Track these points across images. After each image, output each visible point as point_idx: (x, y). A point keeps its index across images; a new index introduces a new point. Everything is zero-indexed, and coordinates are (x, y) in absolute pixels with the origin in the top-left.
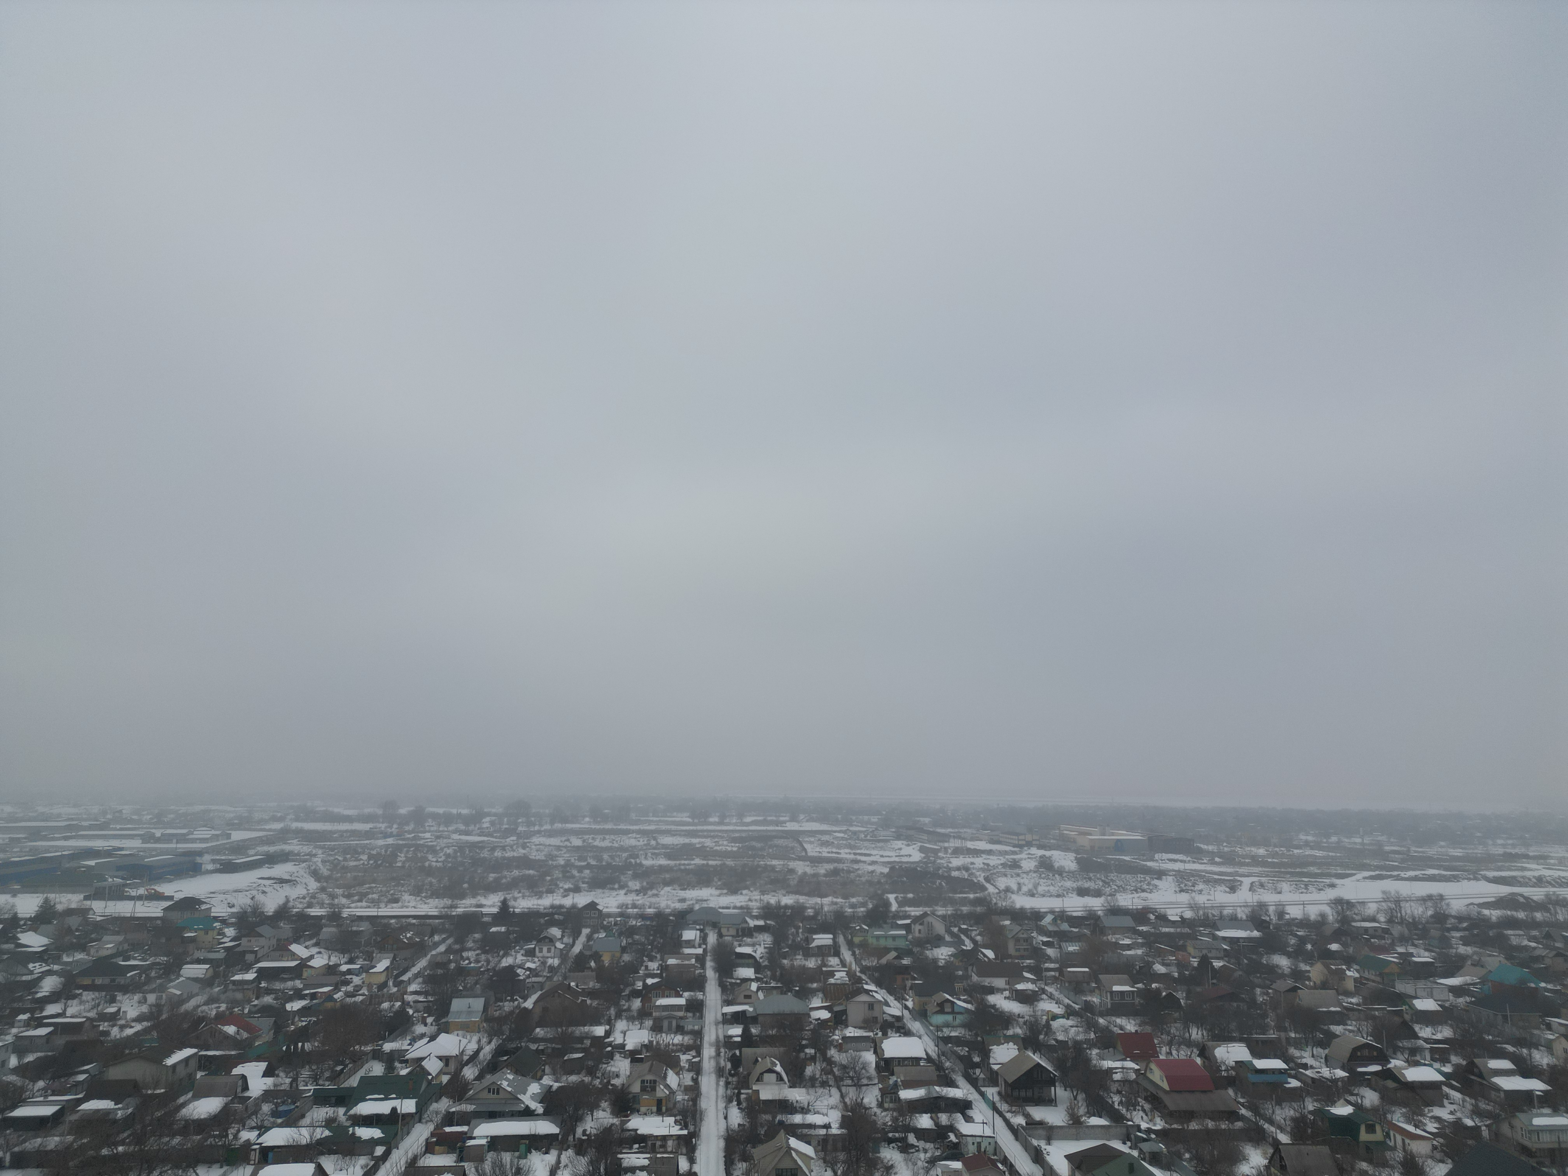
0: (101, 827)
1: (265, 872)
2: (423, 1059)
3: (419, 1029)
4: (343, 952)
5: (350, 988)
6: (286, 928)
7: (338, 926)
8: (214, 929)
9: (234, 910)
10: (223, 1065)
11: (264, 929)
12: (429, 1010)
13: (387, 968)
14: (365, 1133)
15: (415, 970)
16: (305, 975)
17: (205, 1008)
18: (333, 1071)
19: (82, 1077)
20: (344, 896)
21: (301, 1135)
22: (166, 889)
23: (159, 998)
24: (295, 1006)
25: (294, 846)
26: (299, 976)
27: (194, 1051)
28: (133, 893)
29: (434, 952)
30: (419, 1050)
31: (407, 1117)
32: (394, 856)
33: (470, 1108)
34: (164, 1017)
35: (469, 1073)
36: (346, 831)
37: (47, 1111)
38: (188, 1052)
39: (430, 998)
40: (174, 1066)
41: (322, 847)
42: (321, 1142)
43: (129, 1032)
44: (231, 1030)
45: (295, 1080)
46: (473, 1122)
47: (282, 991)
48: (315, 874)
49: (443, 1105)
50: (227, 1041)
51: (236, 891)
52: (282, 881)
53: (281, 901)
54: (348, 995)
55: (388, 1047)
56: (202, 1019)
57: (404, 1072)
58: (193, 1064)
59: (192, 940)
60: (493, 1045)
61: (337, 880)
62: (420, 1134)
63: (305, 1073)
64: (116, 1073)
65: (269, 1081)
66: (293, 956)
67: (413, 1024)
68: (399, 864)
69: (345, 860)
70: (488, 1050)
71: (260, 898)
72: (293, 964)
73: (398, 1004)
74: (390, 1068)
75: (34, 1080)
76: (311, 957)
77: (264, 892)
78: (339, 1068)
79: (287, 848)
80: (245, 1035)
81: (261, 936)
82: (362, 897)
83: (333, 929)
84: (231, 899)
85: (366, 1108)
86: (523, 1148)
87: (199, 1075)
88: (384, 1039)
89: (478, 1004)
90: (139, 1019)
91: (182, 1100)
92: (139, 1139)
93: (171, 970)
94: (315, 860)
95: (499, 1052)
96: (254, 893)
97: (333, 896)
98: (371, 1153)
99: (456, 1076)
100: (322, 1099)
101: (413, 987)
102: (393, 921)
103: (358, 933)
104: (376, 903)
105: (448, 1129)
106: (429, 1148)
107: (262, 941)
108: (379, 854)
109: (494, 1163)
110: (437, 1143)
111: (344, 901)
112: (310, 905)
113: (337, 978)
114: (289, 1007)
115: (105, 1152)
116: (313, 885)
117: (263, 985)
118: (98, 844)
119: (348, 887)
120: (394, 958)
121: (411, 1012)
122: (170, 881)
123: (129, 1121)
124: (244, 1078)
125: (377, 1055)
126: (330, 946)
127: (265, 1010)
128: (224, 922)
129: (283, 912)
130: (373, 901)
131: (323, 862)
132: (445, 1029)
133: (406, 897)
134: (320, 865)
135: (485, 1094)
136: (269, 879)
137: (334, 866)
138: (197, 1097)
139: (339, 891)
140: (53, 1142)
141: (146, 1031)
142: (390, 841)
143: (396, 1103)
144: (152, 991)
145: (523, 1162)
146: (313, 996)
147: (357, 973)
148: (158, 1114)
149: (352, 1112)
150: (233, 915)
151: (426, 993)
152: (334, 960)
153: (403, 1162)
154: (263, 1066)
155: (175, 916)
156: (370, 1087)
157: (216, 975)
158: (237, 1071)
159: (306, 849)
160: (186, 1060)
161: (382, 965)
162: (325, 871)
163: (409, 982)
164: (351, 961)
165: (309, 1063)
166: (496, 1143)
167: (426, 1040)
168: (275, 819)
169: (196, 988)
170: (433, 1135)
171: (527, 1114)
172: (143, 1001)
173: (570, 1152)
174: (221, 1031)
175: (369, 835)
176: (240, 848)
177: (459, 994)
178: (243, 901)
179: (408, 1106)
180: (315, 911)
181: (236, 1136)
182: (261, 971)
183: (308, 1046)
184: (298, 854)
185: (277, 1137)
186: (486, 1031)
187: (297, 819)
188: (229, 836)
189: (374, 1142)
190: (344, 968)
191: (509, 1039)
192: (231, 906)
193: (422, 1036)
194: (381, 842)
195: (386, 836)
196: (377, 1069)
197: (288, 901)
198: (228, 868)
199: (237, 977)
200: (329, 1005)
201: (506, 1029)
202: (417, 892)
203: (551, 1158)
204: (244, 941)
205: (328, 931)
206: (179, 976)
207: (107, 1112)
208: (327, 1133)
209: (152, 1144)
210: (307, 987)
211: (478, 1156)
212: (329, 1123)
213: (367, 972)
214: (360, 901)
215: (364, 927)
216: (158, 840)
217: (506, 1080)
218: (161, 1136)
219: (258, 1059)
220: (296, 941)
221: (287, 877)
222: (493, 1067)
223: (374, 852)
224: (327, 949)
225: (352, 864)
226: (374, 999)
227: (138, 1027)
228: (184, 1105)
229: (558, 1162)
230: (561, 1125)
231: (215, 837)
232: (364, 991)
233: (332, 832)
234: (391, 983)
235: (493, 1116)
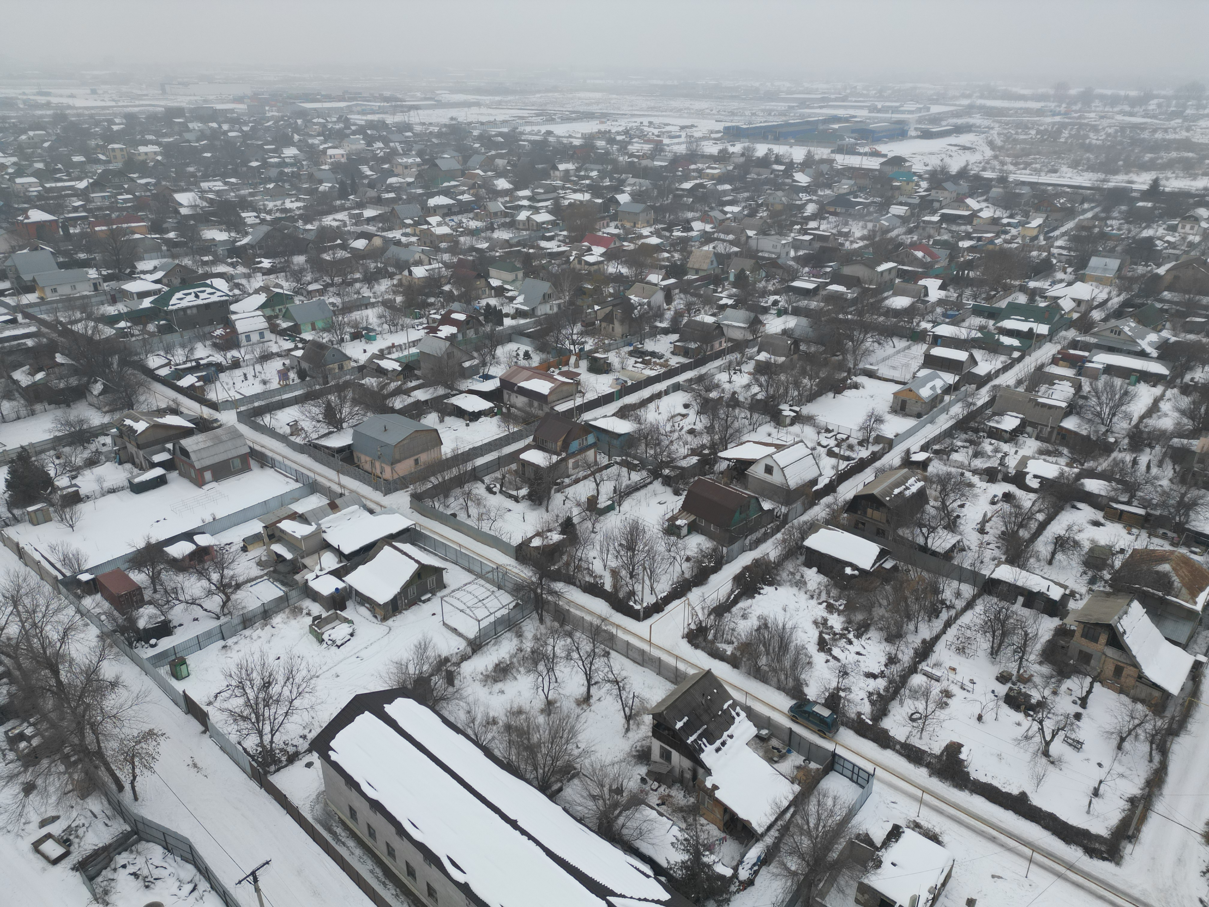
0: (844, 99)
1: (953, 139)
2: (1059, 298)
3: (1060, 275)
4: (1006, 208)
5: (1008, 237)
6: (964, 185)
7: (1004, 188)
8: (913, 181)
9: (928, 168)
10: (913, 277)
11: (948, 185)
12: (1070, 263)
13: (1040, 226)
14: (1007, 341)
15: (1063, 229)
16: (975, 222)
17: (904, 237)
18: (988, 294)
19: (828, 270)
20: (1012, 164)
21: (961, 332)
22: (883, 148)
23: (875, 226)
24: (965, 244)
25: (977, 120)
26: (970, 223)
27: (895, 264)
28: (861, 150)
29: (1081, 217)
30: (1056, 291)
31: (1039, 336)
32: (1059, 132)
33: (1093, 340)
34: (877, 239)
35: (1097, 315)
36: (1021, 109)
37: (811, 286)
38: (891, 265)
39: (1072, 253)
40: (882, 272)
41: (999, 122)
42: (974, 340)
43: (856, 246)
44: (920, 254)
45: (960, 296)
46: (1094, 351)
47: (957, 232)
48: (991, 144)
49: (1071, 334)
50: (915, 261)
51: (931, 154)
52: (965, 148)
53: (963, 164)
54: (1006, 241)
55: (1032, 284)
56: (901, 244)
57: (1043, 305)
58: (894, 273)
59: (898, 188)
60: (1122, 298)
61: (1007, 150)
62: (1048, 351)
63: (968, 292)
64: (847, 270)
65: (942, 294)
66: (968, 207)
67: (1055, 271)
68: (1062, 140)
69: (1017, 133)
70: (1116, 301)
71: (947, 160)
72: (967, 213)
73: (1045, 254)
74: (1032, 299)
75: (804, 266)
76: (981, 210)
77: (950, 156)
78: (993, 293)
79: (971, 121)
80: (929, 259)
81: (945, 189)
82: (1027, 165)
83: (1000, 190)
84: (927, 160)
85: (1009, 324)
86: (1133, 378)
87: (897, 281)
88: (1030, 278)
89: (1114, 264)
90: (862, 238)
91: (886, 294)
92: (860, 313)
93: (884, 207)
94: (992, 132)
95: (1125, 304)
96: (943, 156)
97: (1003, 163)
98: (1010, 355)
99: (1085, 316)
100: (977, 311)
101: (1059, 243)
102: (1050, 188)
103: (1020, 195)
104: (1037, 172)
105: (1072, 352)
106: (1055, 361)
107: (946, 194)
108: (1046, 130)
109: (1106, 384)
110: (1062, 359)
111: (1011, 168)
112: (984, 169)
113: (999, 228)
114: (961, 244)
115: (841, 316)
116: (989, 153)
117: (944, 226)
118: (841, 113)
119: (1017, 156)
120: (1047, 218)
121: (1055, 261)
122: (886, 143)
123: (854, 301)
124: (926, 288)
125: (1023, 289)
126: (996, 203)
127: (944, 244)
128: (920, 176)
129: (963, 173)
130: (1035, 170)
131: (999, 134)
132: (1082, 279)
133: (1064, 169)
134: (996, 136)
135: (1108, 333)
136: (955, 145)
137: (1008, 138)
138: (895, 294)
139: (1009, 160)
140: (813, 304)
141: (866, 247)
142: (1057, 119)
143: (1034, 325)
144: (871, 221)
145: (1131, 388)
146: (979, 239)
147: (1015, 226)
148: (871, 300)
149: (999, 325)
150: (927, 172)
151: (1069, 249)
152: (998, 214)
153: (1033, 365)
154: (939, 282)
155: (888, 169)
156: (1014, 310)
157: (912, 214)
158: (922, 282)
159: (986, 122)
160: (890, 270)
161: (1036, 222)
162: (999, 142)
163: (1057, 238)
164: (1011, 216)
165: (972, 285)
166: (1109, 370)
167: (1064, 284)
168: (965, 96)
169: (898, 222)
170: (1059, 353)
171: (1143, 354)
172: (864, 227)
173: (1176, 391)
174: (913, 255)
175: (1040, 112)
176: (936, 120)
177: (1096, 253)
178: (934, 162)
179: (1043, 329)
180: (988, 175)
181: (918, 324)
182: (943, 216)
183: (971, 274)
184: (979, 127)
185: (945, 330)
186: (1117, 286)
187: (982, 97)
188: (928, 109)
189: (1013, 348)
190: (1005, 221)
191: (1138, 296)
192: (926, 165)
193: (1062, 281)
194: (1049, 120)
195: (1054, 114)
196: (1022, 299)
197: (967, 165)
198: (927, 135)
199: (926, 218)
200: (990, 247)
201: (1136, 287)
202: (1075, 165)
203: (1158, 390)
204: (933, 192)
205: (996, 191)
206: (888, 213)
207: (842, 294)
208: (979, 335)
209: (867, 318)
210: (975, 231)
211: (1094, 375)
212: (981, 329)
213: (1023, 226)
214: (1025, 169)
215: (1025, 190)
216: (879, 111)
217: (1129, 327)
218: (872, 314)
219: (937, 277)
220: (971, 196)
221: (968, 145)
222: (1119, 314)
223: (1042, 128)
224: (994, 204)
225: (1022, 137)
226: (1026, 248)
227: (861, 244)
228: (887, 298)
229: (1163, 395)
230: (1172, 369)
231: (919, 110)
232: (1019, 240)
233: (1009, 109)
234: (1041, 237)
235: (1111, 350)
